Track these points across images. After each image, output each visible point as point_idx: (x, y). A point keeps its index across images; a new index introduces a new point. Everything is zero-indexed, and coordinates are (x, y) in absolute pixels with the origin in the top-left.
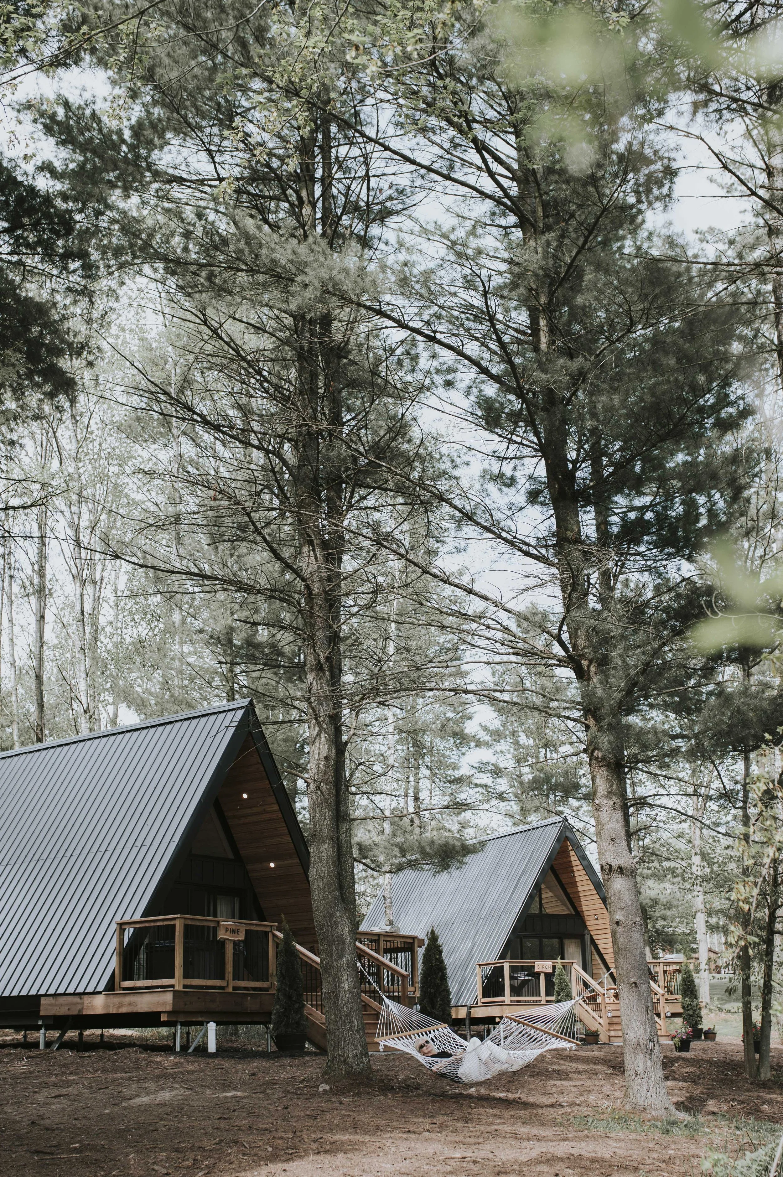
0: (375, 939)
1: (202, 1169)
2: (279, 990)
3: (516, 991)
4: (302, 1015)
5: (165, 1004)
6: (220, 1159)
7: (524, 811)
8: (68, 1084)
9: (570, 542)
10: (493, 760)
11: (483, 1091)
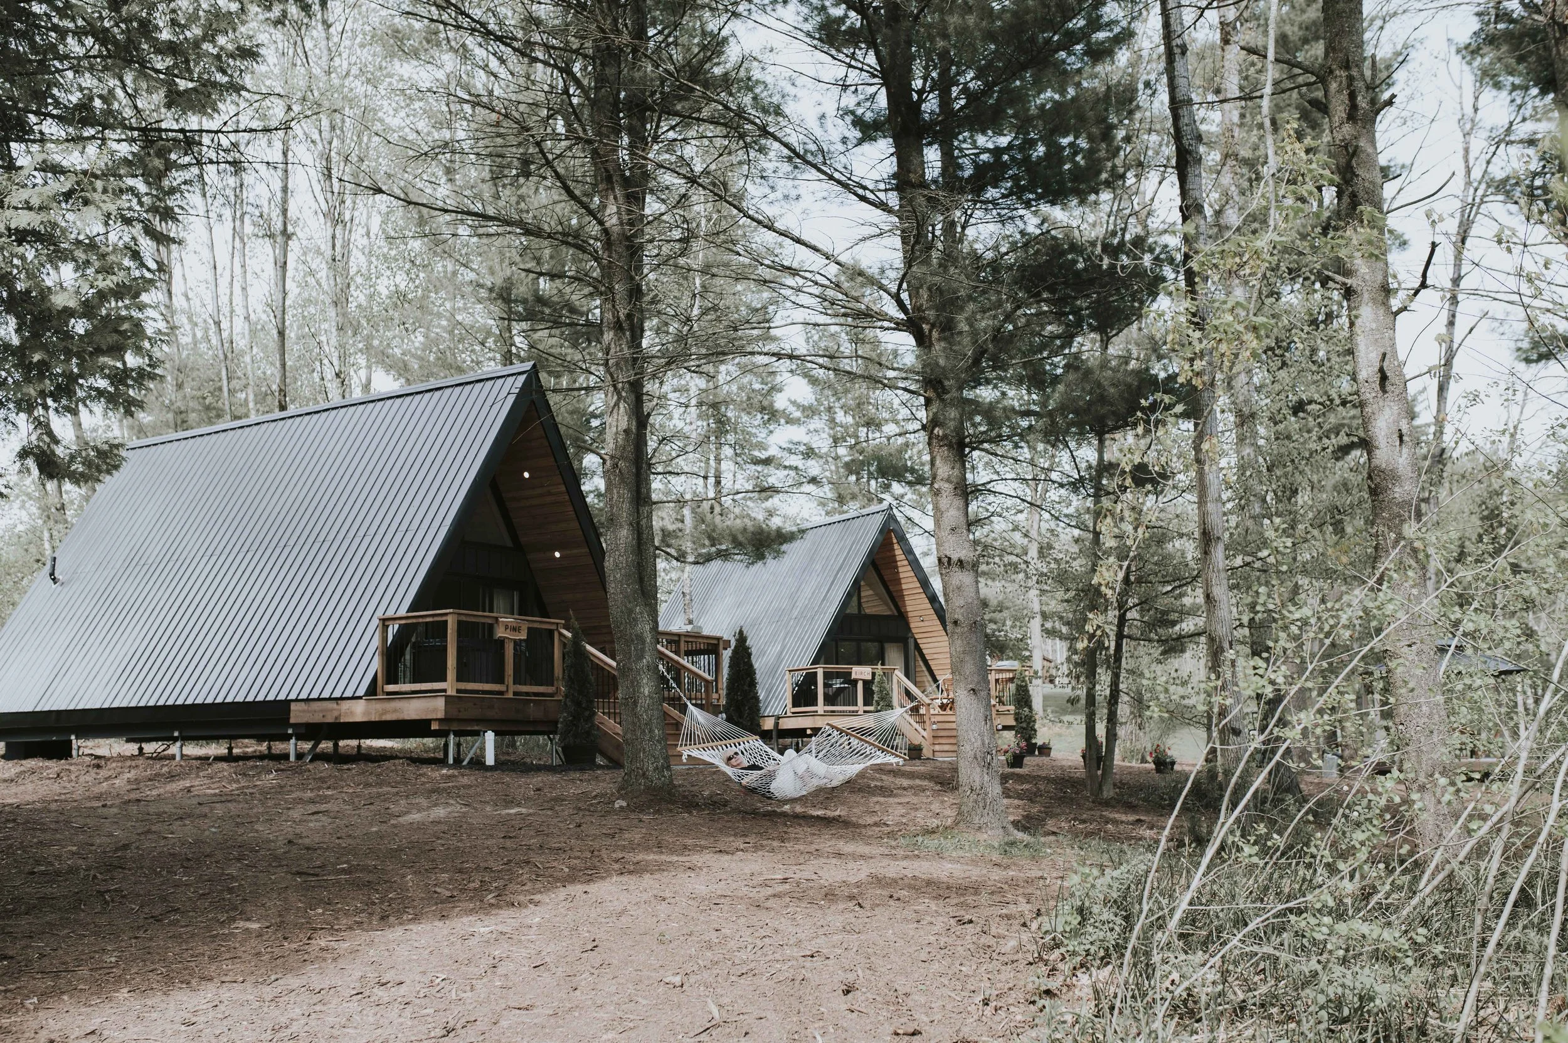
0: (675, 640)
1: (491, 892)
2: (566, 696)
3: (830, 700)
4: (593, 725)
5: (435, 710)
6: (510, 880)
7: (841, 499)
8: (325, 799)
9: (913, 186)
10: (805, 439)
11: (799, 809)
